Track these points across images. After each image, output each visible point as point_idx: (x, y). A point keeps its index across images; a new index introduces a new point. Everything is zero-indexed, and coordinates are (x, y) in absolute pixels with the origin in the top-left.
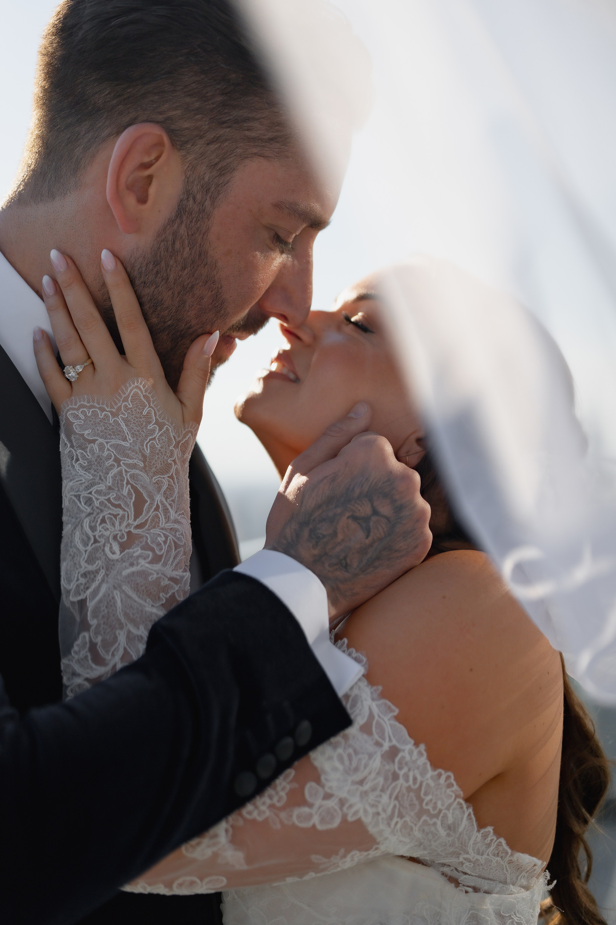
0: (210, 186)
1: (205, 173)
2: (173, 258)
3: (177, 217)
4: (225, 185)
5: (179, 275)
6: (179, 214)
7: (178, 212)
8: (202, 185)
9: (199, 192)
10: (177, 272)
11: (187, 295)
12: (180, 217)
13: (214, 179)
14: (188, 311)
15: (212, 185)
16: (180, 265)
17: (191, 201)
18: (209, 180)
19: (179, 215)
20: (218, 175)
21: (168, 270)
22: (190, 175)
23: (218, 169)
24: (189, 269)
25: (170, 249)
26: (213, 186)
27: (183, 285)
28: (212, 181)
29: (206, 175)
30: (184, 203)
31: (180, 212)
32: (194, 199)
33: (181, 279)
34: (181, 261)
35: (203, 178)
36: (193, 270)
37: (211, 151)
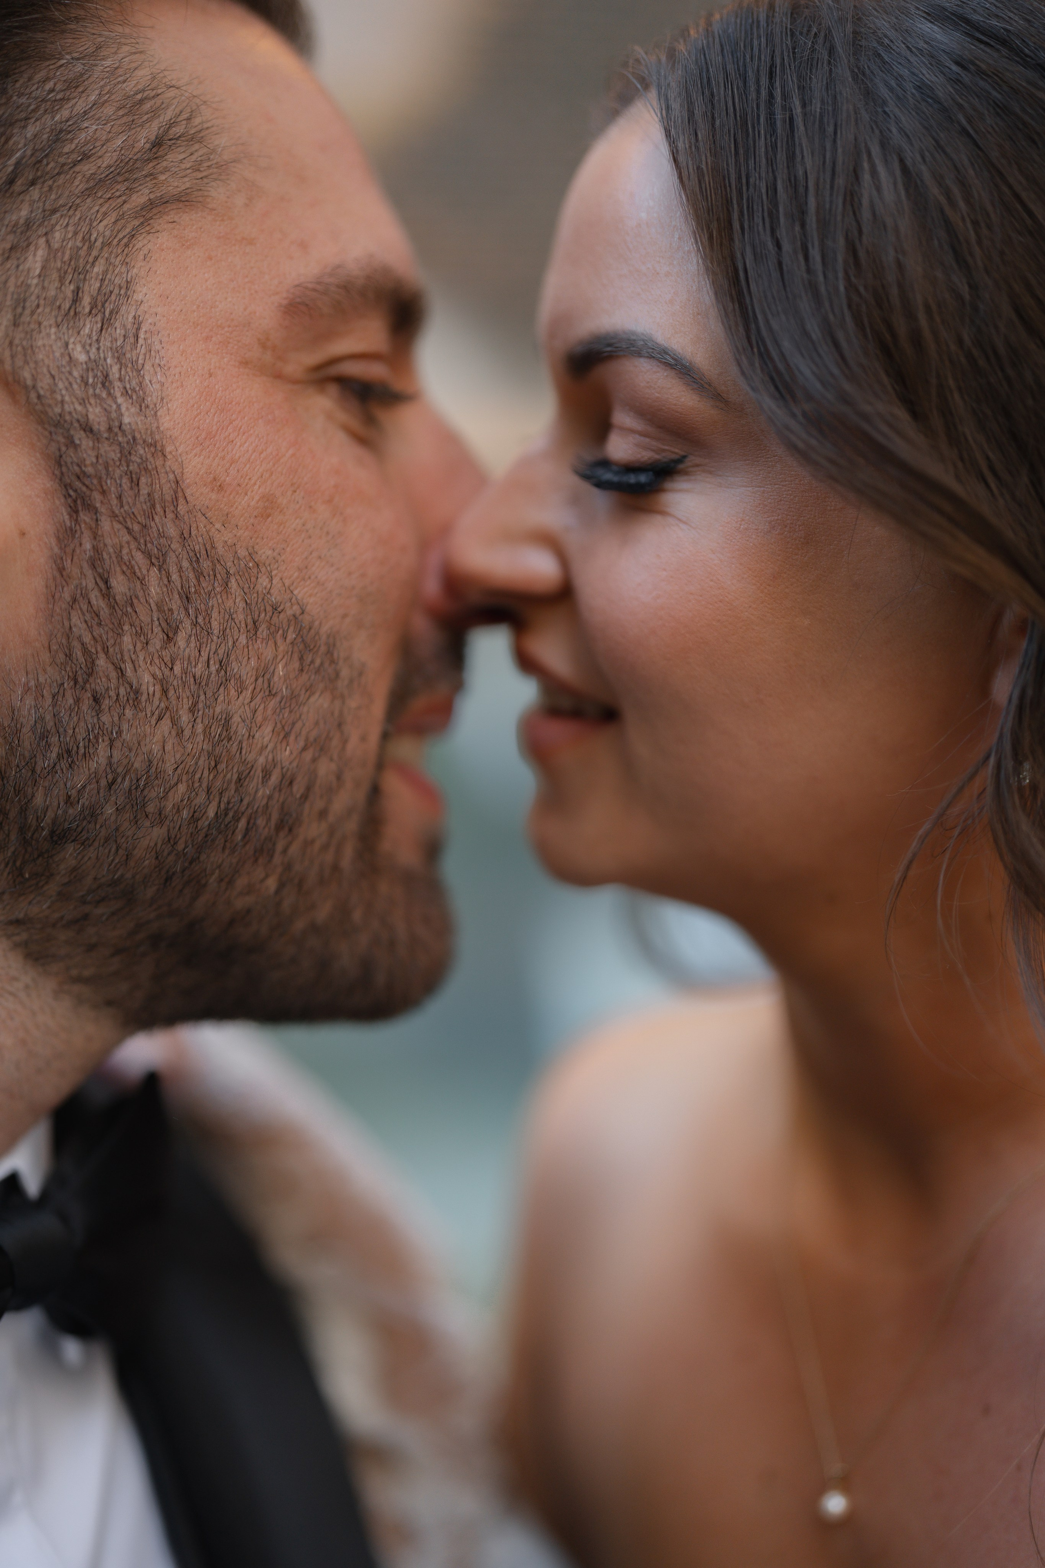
0: (105, 367)
1: (67, 344)
2: (126, 627)
3: (77, 512)
4: (137, 337)
5: (167, 659)
6: (75, 501)
7: (70, 496)
8: (82, 377)
9: (87, 402)
10: (156, 655)
11: (221, 698)
12: (83, 504)
13: (98, 341)
14: (251, 736)
15: (105, 359)
16: (154, 633)
17: (85, 442)
18: (88, 352)
19: (79, 502)
20: (99, 325)
21: (129, 672)
22: (33, 376)
23: (87, 310)
24: (187, 624)
25: (105, 612)
26: (109, 361)
27: (194, 677)
28: (98, 349)
29: (71, 346)
30: (69, 460)
31: (75, 491)
32: (88, 429)
33: (177, 669)
34: (152, 621)
35: (70, 358)
36: (200, 620)
37: (39, 276)
